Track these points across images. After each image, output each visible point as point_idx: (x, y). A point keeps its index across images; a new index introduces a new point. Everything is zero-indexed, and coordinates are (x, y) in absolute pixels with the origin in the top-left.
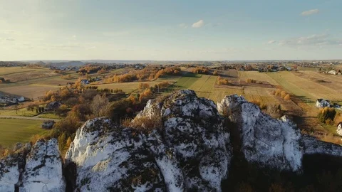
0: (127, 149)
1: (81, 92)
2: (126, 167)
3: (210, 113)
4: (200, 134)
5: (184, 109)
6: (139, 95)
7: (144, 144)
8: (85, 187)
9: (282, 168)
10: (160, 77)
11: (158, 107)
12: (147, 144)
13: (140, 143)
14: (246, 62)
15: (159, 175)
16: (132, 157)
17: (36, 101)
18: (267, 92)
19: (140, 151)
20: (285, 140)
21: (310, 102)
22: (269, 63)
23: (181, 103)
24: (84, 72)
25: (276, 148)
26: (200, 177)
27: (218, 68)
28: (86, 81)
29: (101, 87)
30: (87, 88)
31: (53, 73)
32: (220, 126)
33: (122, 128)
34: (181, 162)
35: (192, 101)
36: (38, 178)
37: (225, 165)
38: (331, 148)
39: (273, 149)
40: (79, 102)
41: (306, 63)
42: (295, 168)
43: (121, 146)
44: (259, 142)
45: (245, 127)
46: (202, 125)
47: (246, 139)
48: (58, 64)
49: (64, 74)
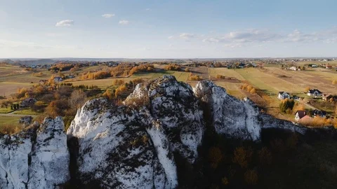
0: (123, 122)
1: (56, 89)
2: (122, 136)
3: (188, 94)
4: (180, 110)
5: (167, 90)
6: (114, 91)
7: (136, 118)
8: (87, 155)
9: (245, 138)
10: (134, 73)
11: (146, 89)
12: (139, 118)
13: (133, 117)
14: (215, 60)
15: (149, 140)
16: (127, 128)
17: (9, 98)
18: (235, 86)
19: (133, 123)
20: (246, 117)
21: (273, 95)
22: (237, 60)
23: (164, 85)
24: (56, 69)
25: (239, 123)
26: (181, 142)
27: (190, 66)
28: (59, 78)
29: (75, 84)
30: (62, 84)
31: (23, 71)
32: (196, 104)
33: (117, 106)
34: (166, 131)
35: (173, 84)
36: (48, 148)
37: (200, 133)
38: (283, 123)
39: (237, 123)
40: (55, 99)
41: (270, 61)
42: (255, 138)
43: (118, 120)
44: (226, 118)
45: (215, 106)
46: (181, 103)
47: (216, 116)
48: (26, 62)
49: (36, 71)
